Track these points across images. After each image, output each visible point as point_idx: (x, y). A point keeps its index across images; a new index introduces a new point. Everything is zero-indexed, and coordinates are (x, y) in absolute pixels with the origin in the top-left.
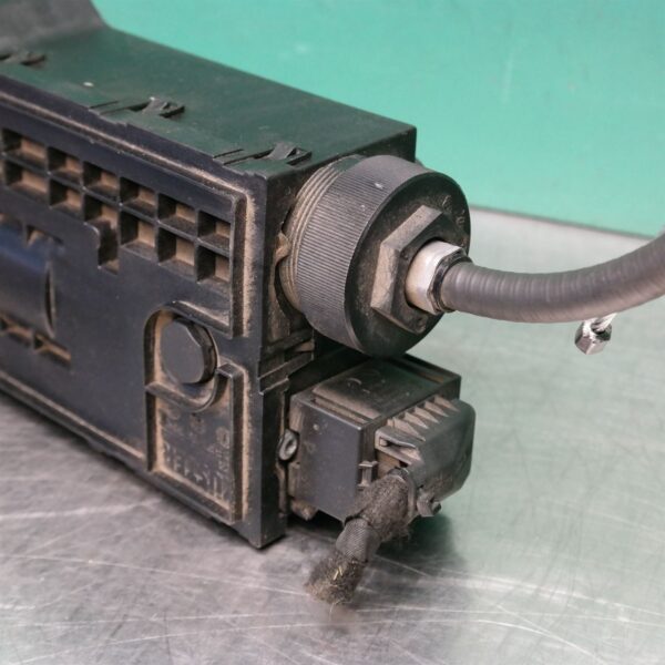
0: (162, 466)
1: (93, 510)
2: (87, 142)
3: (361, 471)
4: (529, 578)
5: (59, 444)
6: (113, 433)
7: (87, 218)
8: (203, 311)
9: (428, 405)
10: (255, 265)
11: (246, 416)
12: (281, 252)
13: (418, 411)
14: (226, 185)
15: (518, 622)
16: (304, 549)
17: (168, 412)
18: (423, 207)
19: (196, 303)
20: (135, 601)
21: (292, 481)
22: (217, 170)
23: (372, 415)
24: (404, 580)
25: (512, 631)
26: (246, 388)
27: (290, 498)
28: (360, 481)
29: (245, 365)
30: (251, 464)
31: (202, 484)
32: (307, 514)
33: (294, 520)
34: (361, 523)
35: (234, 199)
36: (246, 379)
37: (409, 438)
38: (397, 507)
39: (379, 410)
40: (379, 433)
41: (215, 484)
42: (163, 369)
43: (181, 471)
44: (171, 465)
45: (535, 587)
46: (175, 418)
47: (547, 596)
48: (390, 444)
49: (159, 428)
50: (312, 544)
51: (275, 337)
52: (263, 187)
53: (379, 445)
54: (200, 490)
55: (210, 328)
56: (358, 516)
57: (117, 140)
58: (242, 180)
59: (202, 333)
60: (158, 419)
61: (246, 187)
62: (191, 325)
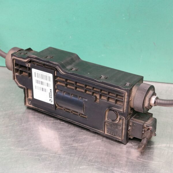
0: (106, 133)
1: (96, 141)
2: (95, 84)
3: (143, 130)
4: (167, 143)
5: (84, 131)
6: (95, 128)
7: (93, 95)
8: (116, 109)
9: (150, 119)
10: (127, 102)
11: (124, 124)
12: (130, 99)
13: (149, 120)
14: (122, 90)
15: (168, 150)
16: (132, 143)
17: (108, 124)
18: (151, 91)
19: (115, 108)
20: (110, 155)
21: (130, 133)
22: (120, 88)
23: (144, 122)
24: (149, 146)
25: (168, 152)
26: (124, 120)
27: (129, 136)
28: (142, 132)
29: (124, 117)
30: (124, 131)
31: (115, 135)
32: (132, 138)
33: (130, 139)
34: (145, 139)
35: (124, 93)
36: (124, 119)
37: (150, 125)
38: (150, 136)
39: (144, 121)
40: (145, 125)
41: (117, 135)
42: (107, 118)
43: (110, 133)
44: (108, 133)
45: (169, 145)
46: (109, 125)
47: (171, 146)
48: (147, 126)
49: (106, 127)
50: (133, 143)
51: (129, 112)
52: (129, 91)
53: (145, 126)
54: (114, 136)
55: (117, 111)
56: (145, 138)
57: (100, 84)
58: (125, 90)
59: (115, 112)
60: (106, 125)
61: (126, 91)
62: (113, 111)
